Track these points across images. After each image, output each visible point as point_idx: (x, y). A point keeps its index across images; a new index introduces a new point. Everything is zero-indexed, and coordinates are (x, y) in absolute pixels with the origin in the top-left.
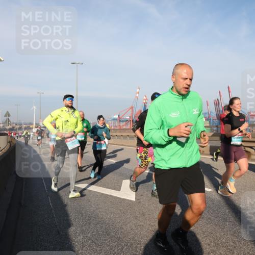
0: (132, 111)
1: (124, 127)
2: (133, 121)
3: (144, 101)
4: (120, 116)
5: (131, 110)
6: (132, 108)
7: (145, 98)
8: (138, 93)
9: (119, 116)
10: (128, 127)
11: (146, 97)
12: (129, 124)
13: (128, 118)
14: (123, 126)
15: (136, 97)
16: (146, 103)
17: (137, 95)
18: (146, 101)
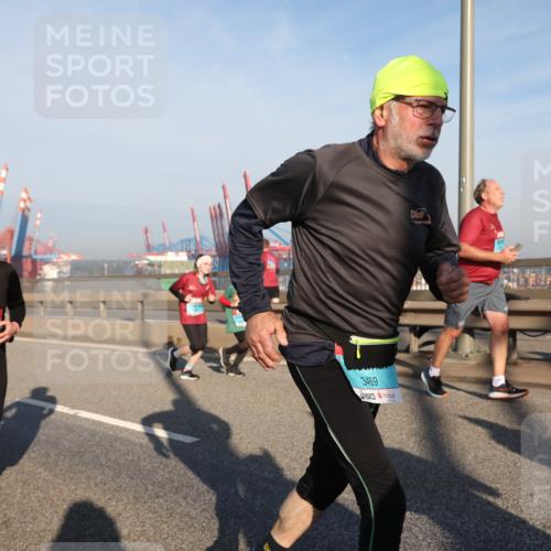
3: (23, 204)
7: (24, 195)
8: (4, 180)
11: (26, 192)
16: (29, 210)
17: (2, 186)
18: (29, 204)
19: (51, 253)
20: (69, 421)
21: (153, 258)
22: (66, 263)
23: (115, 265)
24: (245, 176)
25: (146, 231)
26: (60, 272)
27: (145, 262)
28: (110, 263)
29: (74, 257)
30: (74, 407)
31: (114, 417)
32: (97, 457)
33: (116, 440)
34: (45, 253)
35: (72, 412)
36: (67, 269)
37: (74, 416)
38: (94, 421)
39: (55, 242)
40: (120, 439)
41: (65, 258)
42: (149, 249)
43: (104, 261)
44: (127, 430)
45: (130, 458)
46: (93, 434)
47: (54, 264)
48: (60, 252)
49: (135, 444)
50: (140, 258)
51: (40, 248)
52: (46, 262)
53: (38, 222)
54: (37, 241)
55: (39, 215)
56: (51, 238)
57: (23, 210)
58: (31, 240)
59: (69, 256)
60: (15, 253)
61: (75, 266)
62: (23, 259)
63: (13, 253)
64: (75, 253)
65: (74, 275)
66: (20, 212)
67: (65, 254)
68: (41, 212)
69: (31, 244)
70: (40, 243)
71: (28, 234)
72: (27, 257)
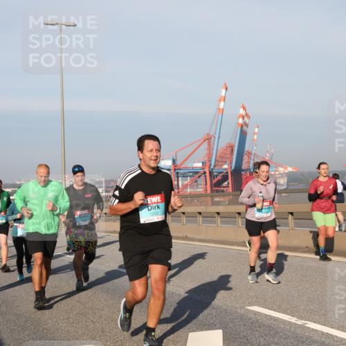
0: (210, 148)
1: (189, 190)
2: (211, 173)
3: (241, 121)
4: (178, 162)
5: (205, 145)
6: (208, 139)
7: (242, 112)
8: (224, 99)
9: (174, 161)
10: (200, 190)
11: (244, 108)
12: (201, 181)
13: (200, 165)
14: (185, 186)
15: (219, 109)
16: (247, 125)
17: (222, 103)
18: (246, 120)
22: (282, 175)
29: (290, 169)
36: (283, 181)
41: (281, 169)
48: (278, 165)
53: (255, 137)
54: (255, 154)
55: (256, 130)
56: (268, 152)
57: (242, 126)
58: (250, 153)
59: (285, 168)
60: (235, 167)
61: (291, 178)
62: (243, 173)
63: (233, 168)
64: (290, 166)
65: (291, 188)
66: (239, 128)
67: (282, 166)
68: (258, 127)
69: (249, 158)
70: (257, 156)
71: (247, 148)
72: (246, 170)
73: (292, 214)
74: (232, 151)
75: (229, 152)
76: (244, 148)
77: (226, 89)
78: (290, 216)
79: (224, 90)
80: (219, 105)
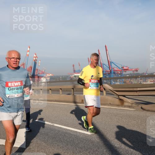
0: (24, 67)
3: (34, 59)
6: (23, 65)
7: (35, 56)
8: (29, 51)
11: (36, 55)
15: (27, 55)
16: (37, 60)
17: (28, 53)
18: (36, 58)
19: (44, 74)
20: (51, 127)
21: (76, 75)
22: (48, 77)
23: (64, 77)
24: (105, 46)
25: (74, 66)
26: (46, 80)
27: (74, 76)
28: (62, 76)
29: (51, 75)
30: (52, 123)
31: (65, 126)
32: (60, 139)
33: (66, 133)
34: (42, 74)
35: (52, 124)
36: (48, 79)
37: (53, 126)
38: (59, 127)
39: (45, 70)
40: (68, 133)
41: (48, 75)
42: (75, 72)
43: (60, 76)
44: (69, 130)
45: (71, 139)
46: (59, 131)
47: (45, 77)
48: (47, 74)
49: (72, 135)
50: (72, 74)
51: (40, 72)
52: (42, 77)
53: (39, 64)
54: (39, 70)
55: (40, 62)
56: (43, 69)
57: (35, 60)
58: (37, 70)
59: (49, 75)
60: (33, 74)
61: (51, 78)
62: (35, 76)
63: (32, 74)
64: (51, 74)
65: (51, 81)
66: (34, 61)
67: (48, 74)
68: (40, 61)
69: (37, 71)
70: (40, 71)
71: (36, 68)
72: (36, 75)
73: (51, 89)
74: (32, 69)
75: (30, 69)
76: (35, 68)
77: (30, 48)
78: (50, 90)
79: (29, 49)
80: (27, 53)
